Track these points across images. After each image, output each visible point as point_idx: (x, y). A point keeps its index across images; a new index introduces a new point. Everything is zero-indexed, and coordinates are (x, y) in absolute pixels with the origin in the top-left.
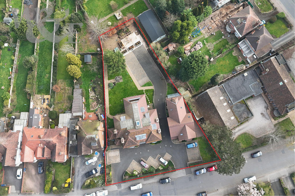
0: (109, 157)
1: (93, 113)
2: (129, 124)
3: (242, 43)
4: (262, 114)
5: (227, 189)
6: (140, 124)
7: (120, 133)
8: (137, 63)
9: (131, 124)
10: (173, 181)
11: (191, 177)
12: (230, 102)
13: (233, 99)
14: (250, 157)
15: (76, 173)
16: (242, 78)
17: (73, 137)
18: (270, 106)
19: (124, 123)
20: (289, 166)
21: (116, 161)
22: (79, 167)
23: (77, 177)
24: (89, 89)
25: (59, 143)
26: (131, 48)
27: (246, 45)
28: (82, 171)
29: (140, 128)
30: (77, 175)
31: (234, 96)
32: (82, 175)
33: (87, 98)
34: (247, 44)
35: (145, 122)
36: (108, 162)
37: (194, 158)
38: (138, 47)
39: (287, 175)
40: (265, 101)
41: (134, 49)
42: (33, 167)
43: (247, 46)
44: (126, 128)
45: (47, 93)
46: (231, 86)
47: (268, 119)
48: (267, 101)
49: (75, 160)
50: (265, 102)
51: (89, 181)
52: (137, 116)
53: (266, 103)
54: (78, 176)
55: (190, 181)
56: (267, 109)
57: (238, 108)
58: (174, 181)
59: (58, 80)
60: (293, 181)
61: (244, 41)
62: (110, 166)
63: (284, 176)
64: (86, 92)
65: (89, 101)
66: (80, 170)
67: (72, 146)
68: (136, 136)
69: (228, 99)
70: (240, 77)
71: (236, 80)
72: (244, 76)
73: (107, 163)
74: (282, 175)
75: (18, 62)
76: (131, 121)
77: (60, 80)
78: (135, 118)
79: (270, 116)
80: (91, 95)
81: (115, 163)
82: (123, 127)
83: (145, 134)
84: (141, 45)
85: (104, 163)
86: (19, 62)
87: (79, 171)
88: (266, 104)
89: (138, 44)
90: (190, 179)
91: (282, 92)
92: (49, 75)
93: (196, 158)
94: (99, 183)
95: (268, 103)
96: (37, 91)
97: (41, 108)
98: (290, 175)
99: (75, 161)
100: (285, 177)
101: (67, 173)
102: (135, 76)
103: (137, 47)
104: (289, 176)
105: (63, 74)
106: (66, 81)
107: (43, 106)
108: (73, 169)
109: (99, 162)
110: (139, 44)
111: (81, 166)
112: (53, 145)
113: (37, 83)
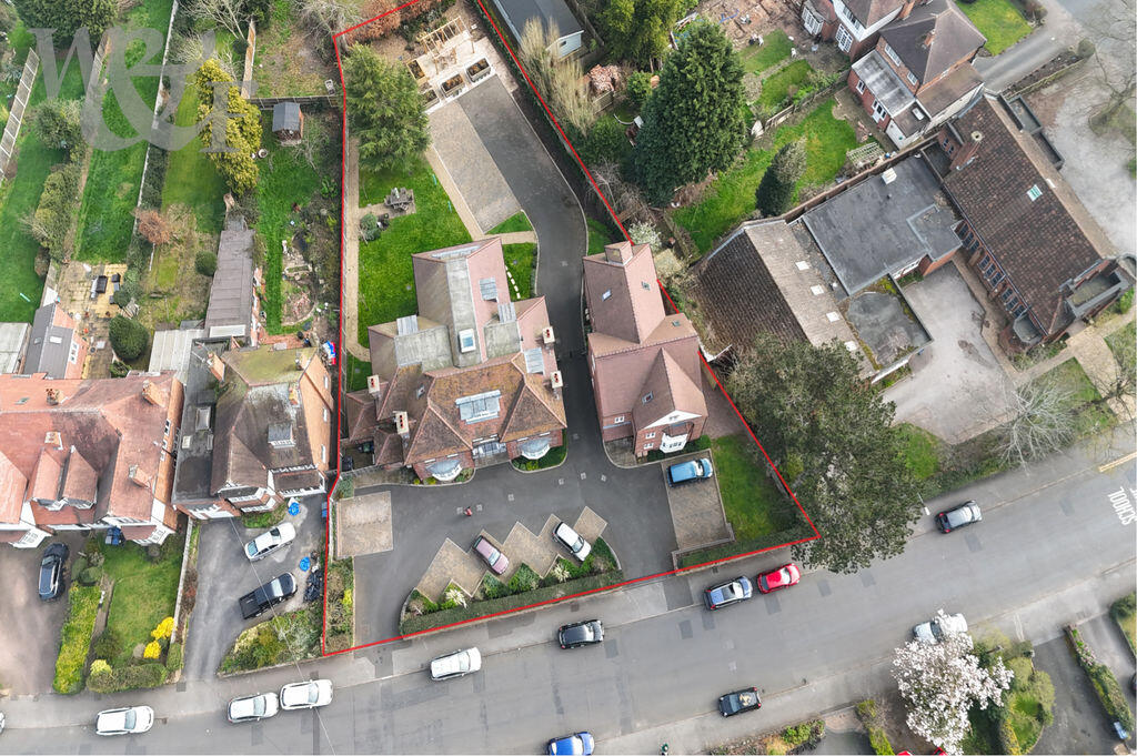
0: (344, 527)
1: (292, 337)
2: (430, 349)
3: (866, 65)
4: (963, 344)
5: (846, 678)
6: (478, 346)
7: (395, 394)
8: (473, 144)
9: (441, 348)
10: (614, 641)
11: (688, 622)
12: (835, 285)
13: (847, 275)
14: (932, 531)
15: (203, 602)
16: (875, 190)
17: (197, 419)
18: (994, 310)
19: (409, 344)
20: (1098, 572)
21: (373, 545)
22: (217, 573)
23: (203, 617)
24: (284, 242)
25: (133, 433)
26: (452, 85)
27: (881, 72)
28: (230, 590)
29: (478, 361)
30: (204, 611)
31: (849, 264)
32: (228, 606)
33: (274, 276)
34: (887, 68)
35: (497, 340)
36: (338, 548)
37: (697, 531)
38: (477, 83)
39: (1098, 611)
40: (971, 291)
41: (465, 89)
42: (23, 570)
43: (886, 73)
44: (420, 366)
45: (118, 254)
46: (835, 223)
47: (991, 367)
48: (981, 294)
49: (204, 538)
50: (973, 295)
51: (252, 634)
52: (464, 313)
53: (976, 300)
54: (208, 613)
55: (684, 637)
56: (983, 323)
57: (870, 312)
58: (618, 640)
59: (168, 206)
60: (1123, 641)
61: (873, 58)
62: (348, 564)
63: (1082, 615)
64: (271, 254)
65: (278, 291)
66: (220, 587)
67: (189, 461)
68: (459, 401)
69: (827, 275)
70: (868, 188)
71: (855, 199)
72: (882, 182)
73: (335, 551)
74: (1076, 608)
75: (22, 135)
76: (440, 336)
77: (173, 206)
78: (455, 320)
79: (997, 351)
80: (291, 265)
81: (368, 552)
82: (405, 361)
83: (498, 392)
84: (488, 76)
85: (322, 555)
86: (24, 139)
87: (213, 590)
88: (976, 304)
89: (477, 69)
90: (686, 629)
91: (1039, 229)
92: (132, 185)
93: (709, 531)
94: (297, 643)
95: (984, 302)
96: (78, 248)
97: (86, 316)
98: (1106, 611)
99: (201, 546)
100: (1087, 620)
101: (164, 599)
102: (463, 194)
103: (474, 85)
104: (1103, 616)
105: (189, 185)
106: (198, 208)
107: (94, 307)
108: (192, 579)
109: (303, 549)
110: (482, 68)
111: (226, 567)
112: (107, 439)
113: (84, 216)
